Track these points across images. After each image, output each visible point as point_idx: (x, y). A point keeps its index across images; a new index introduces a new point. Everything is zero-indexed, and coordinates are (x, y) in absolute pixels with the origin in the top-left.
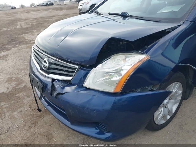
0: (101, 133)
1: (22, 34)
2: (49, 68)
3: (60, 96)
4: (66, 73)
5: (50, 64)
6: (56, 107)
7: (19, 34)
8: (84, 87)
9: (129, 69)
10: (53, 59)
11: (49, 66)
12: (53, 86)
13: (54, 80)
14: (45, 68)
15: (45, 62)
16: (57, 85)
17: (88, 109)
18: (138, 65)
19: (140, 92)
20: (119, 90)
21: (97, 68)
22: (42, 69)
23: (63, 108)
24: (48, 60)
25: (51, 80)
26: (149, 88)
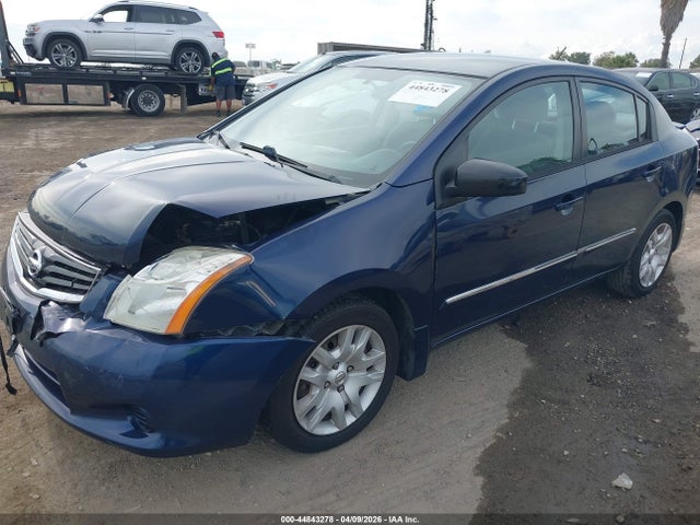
0: (137, 433)
1: (32, 171)
2: (42, 274)
3: (48, 341)
4: (76, 286)
5: (47, 262)
6: (45, 372)
7: (22, 171)
8: (106, 320)
9: (201, 281)
10: (56, 251)
11: (43, 267)
12: (39, 316)
13: (46, 302)
14: (33, 271)
15: (35, 256)
16: (49, 313)
17: (105, 371)
18: (225, 272)
19: (232, 336)
20: (178, 329)
21: (135, 276)
22: (26, 275)
23: (52, 370)
24: (43, 252)
25: (37, 302)
26: (256, 329)
